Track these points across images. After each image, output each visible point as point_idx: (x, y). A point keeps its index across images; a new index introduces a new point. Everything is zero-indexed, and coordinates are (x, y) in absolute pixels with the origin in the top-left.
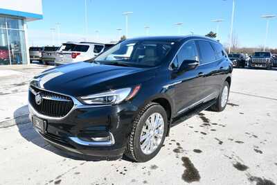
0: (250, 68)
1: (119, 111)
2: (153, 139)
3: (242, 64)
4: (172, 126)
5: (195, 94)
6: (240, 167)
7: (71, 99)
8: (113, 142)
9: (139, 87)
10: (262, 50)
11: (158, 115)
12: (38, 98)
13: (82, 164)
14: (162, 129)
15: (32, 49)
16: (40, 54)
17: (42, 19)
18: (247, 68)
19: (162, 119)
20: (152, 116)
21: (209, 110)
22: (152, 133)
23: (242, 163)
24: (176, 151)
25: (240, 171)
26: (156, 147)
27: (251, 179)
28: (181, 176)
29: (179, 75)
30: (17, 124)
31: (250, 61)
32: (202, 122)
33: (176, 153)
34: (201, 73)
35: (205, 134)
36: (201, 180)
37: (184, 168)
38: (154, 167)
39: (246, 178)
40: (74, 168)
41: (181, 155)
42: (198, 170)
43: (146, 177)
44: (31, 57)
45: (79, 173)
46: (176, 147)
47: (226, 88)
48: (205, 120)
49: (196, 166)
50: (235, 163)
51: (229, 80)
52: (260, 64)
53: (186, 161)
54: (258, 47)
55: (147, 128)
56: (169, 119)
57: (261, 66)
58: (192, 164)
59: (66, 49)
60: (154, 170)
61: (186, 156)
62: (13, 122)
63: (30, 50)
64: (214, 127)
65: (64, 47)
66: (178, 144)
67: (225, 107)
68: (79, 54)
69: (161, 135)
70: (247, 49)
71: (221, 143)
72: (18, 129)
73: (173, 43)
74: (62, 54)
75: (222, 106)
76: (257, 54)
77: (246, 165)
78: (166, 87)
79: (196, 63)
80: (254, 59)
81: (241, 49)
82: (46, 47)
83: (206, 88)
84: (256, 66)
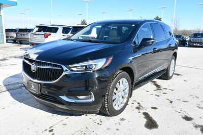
0: (190, 46)
1: (97, 76)
2: (121, 98)
3: (183, 43)
4: (134, 89)
5: (148, 66)
6: (187, 119)
7: (61, 67)
8: (93, 99)
9: (111, 58)
10: (199, 32)
11: (125, 80)
12: (34, 67)
13: (66, 118)
14: (127, 91)
15: (7, 31)
16: (14, 35)
17: (16, 5)
18: (187, 46)
19: (127, 83)
20: (121, 81)
21: (160, 78)
22: (120, 93)
23: (188, 116)
24: (138, 108)
25: (187, 121)
26: (123, 105)
27: (196, 127)
28: (144, 126)
29: (139, 50)
30: (8, 90)
31: (190, 41)
32: (155, 87)
33: (138, 110)
34: (155, 49)
35: (158, 96)
36: (159, 128)
37: (146, 120)
38: (122, 119)
39: (192, 126)
40: (61, 121)
41: (142, 111)
42: (156, 121)
43: (118, 126)
44: (7, 37)
45: (66, 124)
46: (138, 105)
47: (173, 61)
48: (158, 86)
49: (155, 118)
50: (183, 116)
51: (175, 55)
52: (198, 43)
53: (146, 115)
54: (195, 30)
55: (117, 90)
56: (132, 84)
57: (199, 45)
58: (151, 117)
59: (39, 31)
60: (122, 122)
61: (146, 111)
62: (4, 89)
63: (6, 31)
64: (165, 91)
65: (37, 29)
66: (139, 103)
67: (172, 76)
68: (50, 35)
69: (127, 96)
70: (187, 31)
71: (171, 102)
72: (10, 94)
73: (133, 25)
74: (36, 35)
75: (171, 75)
76: (196, 35)
77: (191, 117)
78: (131, 58)
79: (152, 41)
80: (193, 39)
81: (182, 31)
82: (20, 29)
83: (156, 62)
84: (194, 44)
